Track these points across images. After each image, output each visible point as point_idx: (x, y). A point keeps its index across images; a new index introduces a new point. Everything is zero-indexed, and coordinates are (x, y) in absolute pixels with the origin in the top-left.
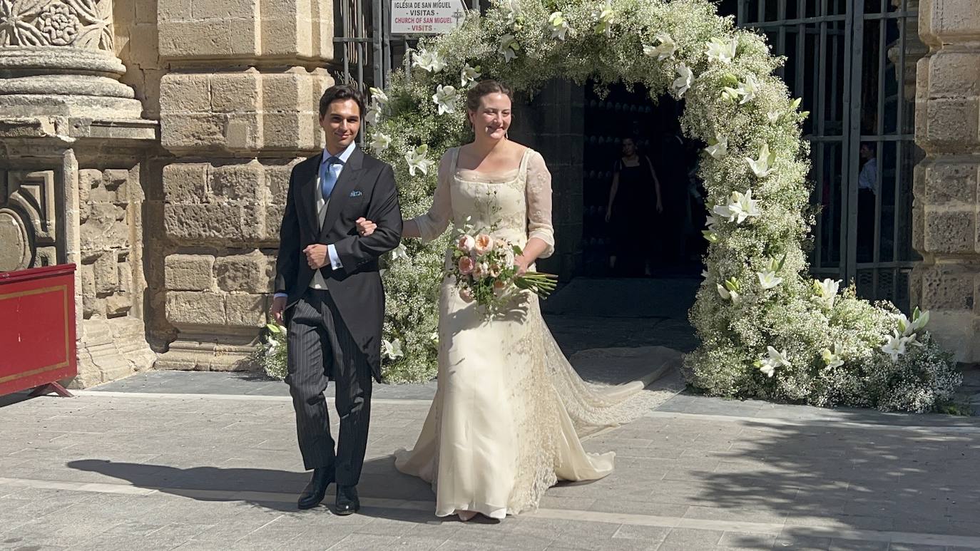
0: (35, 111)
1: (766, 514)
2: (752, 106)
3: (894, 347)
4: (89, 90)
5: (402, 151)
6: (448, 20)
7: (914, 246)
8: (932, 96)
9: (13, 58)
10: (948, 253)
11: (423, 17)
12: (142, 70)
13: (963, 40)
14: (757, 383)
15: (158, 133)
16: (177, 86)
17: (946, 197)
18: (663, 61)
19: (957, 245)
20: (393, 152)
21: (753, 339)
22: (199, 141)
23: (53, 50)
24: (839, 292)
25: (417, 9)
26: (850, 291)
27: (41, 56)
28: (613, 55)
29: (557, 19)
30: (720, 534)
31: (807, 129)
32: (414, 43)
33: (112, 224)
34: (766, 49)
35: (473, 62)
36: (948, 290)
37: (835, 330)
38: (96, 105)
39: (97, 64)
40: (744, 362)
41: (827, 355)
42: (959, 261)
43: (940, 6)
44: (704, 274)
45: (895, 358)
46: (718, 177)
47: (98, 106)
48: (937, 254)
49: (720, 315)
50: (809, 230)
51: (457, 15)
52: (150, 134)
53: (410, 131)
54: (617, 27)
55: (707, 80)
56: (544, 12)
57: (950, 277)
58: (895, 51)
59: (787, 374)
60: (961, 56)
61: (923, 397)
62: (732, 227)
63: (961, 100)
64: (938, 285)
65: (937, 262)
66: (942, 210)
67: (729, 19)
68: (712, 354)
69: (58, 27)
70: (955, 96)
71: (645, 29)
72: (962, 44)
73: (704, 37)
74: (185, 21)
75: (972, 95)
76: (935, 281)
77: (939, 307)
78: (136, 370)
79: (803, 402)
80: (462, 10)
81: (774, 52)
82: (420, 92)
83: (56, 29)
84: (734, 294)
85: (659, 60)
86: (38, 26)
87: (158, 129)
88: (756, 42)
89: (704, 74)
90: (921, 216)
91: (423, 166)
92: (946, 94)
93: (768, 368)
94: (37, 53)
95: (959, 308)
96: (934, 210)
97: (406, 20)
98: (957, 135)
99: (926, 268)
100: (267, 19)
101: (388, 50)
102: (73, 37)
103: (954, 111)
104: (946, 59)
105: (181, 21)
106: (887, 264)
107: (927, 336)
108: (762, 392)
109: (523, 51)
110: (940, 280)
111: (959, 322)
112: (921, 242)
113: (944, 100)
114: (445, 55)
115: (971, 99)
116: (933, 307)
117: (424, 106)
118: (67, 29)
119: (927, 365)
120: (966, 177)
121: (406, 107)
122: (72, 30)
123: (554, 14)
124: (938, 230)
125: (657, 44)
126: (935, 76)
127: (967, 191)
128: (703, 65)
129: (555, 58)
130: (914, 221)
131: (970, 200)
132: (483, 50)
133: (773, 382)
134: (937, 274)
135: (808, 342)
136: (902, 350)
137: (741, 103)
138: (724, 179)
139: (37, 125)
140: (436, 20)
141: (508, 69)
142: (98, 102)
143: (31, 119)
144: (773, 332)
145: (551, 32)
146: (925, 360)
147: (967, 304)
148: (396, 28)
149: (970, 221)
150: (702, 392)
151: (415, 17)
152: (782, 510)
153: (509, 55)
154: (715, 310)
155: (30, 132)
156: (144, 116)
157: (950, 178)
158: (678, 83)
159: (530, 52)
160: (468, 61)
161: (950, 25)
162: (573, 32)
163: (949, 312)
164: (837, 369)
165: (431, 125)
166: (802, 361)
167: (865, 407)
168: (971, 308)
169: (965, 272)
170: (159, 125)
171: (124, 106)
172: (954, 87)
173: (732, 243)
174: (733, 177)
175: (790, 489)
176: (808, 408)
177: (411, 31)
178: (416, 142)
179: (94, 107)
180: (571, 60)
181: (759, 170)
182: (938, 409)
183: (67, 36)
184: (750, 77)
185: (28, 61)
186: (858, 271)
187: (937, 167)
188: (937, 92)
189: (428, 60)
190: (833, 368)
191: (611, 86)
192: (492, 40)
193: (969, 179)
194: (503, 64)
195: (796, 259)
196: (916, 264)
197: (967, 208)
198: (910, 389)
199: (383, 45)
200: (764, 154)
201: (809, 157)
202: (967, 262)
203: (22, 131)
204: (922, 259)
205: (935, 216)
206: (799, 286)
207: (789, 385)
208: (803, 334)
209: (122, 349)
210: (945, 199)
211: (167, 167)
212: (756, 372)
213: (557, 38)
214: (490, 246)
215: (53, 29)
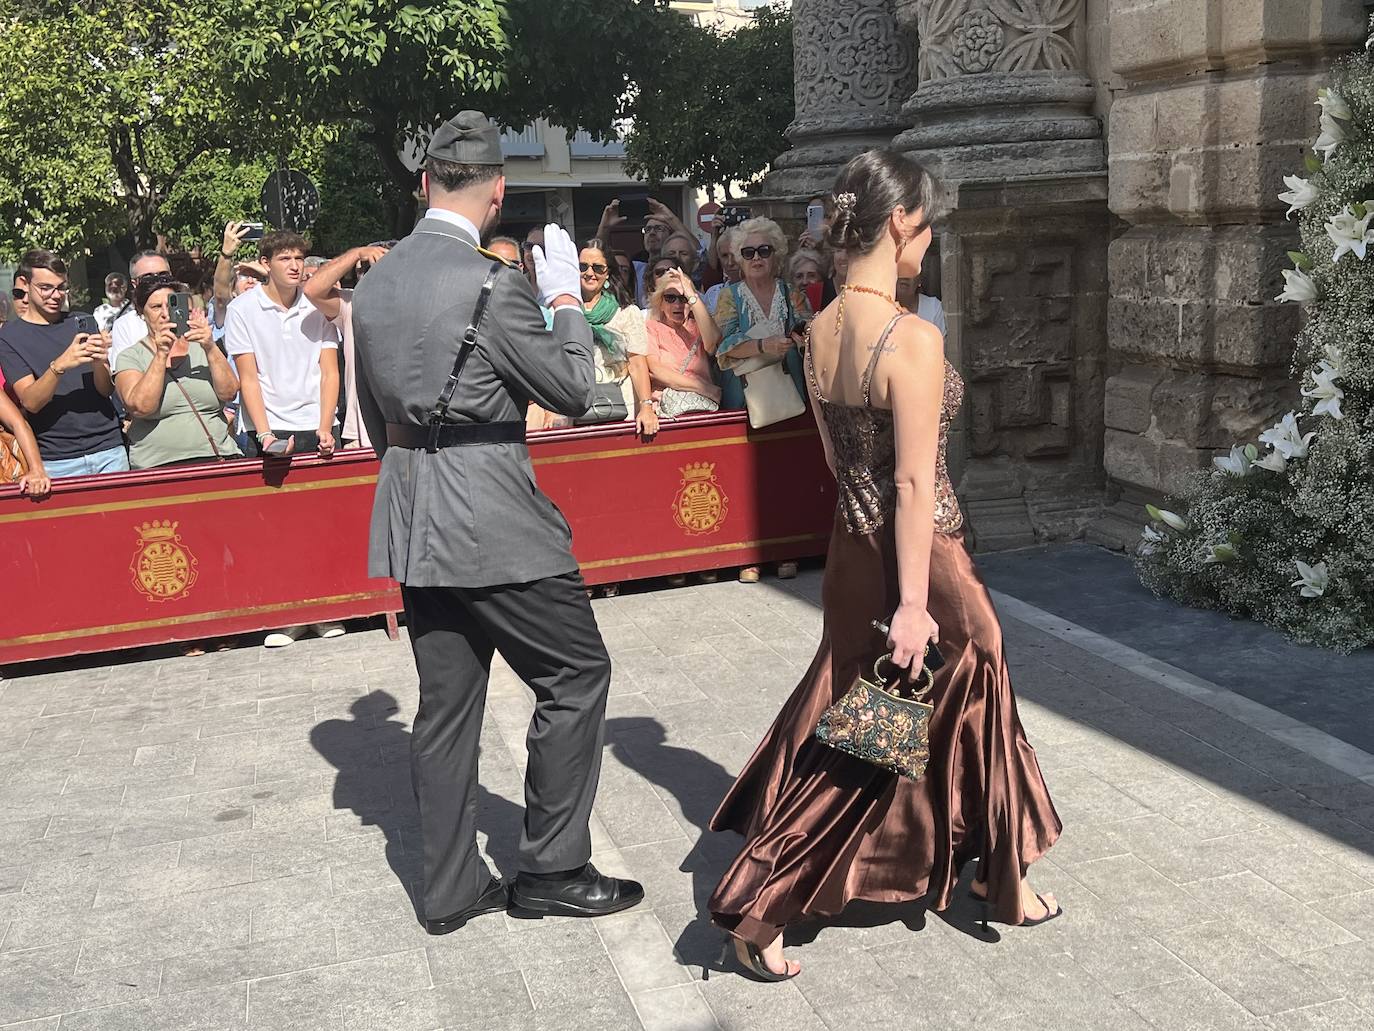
4: (998, 134)
12: (1113, 91)
16: (1126, 114)
23: (966, 81)
27: (947, 92)
33: (1026, 330)
38: (1001, 157)
39: (1021, 92)
47: (1005, 158)
52: (1095, 192)
69: (971, 46)
78: (1050, 540)
83: (970, 50)
86: (950, 48)
87: (1106, 183)
94: (945, 88)
102: (993, 58)
105: (1131, 10)
118: (985, 48)
122: (991, 48)
142: (1004, 152)
156: (1103, 164)
171: (1062, 152)
179: (995, 160)
183: (983, 59)
209: (1036, 507)
211: (1112, 244)
215: (965, 50)
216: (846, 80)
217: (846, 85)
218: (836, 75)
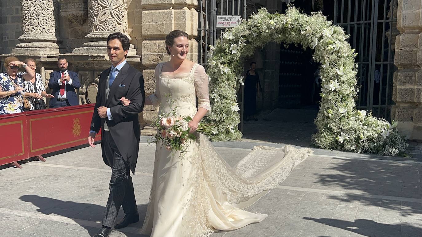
0: (103, 52)
1: (339, 188)
2: (338, 52)
3: (385, 134)
5: (219, 66)
6: (235, 23)
7: (393, 99)
8: (401, 48)
9: (96, 35)
10: (405, 102)
11: (227, 22)
12: (137, 39)
13: (412, 29)
14: (337, 145)
15: (141, 60)
16: (148, 45)
17: (405, 83)
18: (308, 36)
19: (408, 99)
20: (216, 66)
21: (336, 130)
22: (154, 63)
23: (109, 33)
24: (367, 115)
25: (225, 19)
26: (370, 114)
27: (105, 35)
28: (291, 34)
29: (272, 22)
30: (323, 194)
31: (357, 59)
32: (224, 30)
34: (343, 32)
35: (243, 36)
36: (404, 115)
37: (365, 128)
40: (333, 138)
41: (362, 136)
42: (409, 105)
43: (405, 18)
44: (320, 108)
45: (385, 137)
46: (326, 75)
48: (401, 102)
49: (325, 121)
50: (357, 93)
51: (238, 21)
52: (139, 60)
53: (222, 59)
54: (292, 25)
55: (323, 42)
56: (268, 20)
57: (405, 110)
58: (388, 33)
59: (348, 142)
60: (412, 35)
61: (395, 151)
62: (330, 92)
63: (411, 50)
64: (401, 113)
65: (401, 105)
66: (403, 87)
67: (331, 22)
68: (322, 135)
69: (110, 25)
70: (409, 48)
71: (302, 25)
72: (412, 31)
73: (322, 28)
74: (150, 23)
75: (415, 48)
76: (400, 111)
77: (401, 121)
79: (353, 151)
80: (240, 19)
81: (346, 33)
82: (226, 46)
83: (110, 26)
84: (330, 115)
85: (306, 36)
86: (104, 25)
87: (141, 58)
88: (340, 30)
89: (322, 40)
90: (396, 89)
91: (226, 71)
92: (406, 48)
93: (341, 140)
94: (104, 34)
95: (408, 121)
96: (401, 87)
97: (222, 23)
98: (409, 62)
99: (397, 107)
100: (176, 23)
101: (215, 32)
102: (115, 28)
103: (409, 54)
104: (406, 36)
105: (149, 23)
106: (383, 106)
107: (397, 130)
108: (339, 148)
109: (260, 33)
110: (402, 111)
111: (408, 126)
112: (395, 98)
113: (405, 50)
114: (234, 34)
115: (415, 49)
116: (399, 120)
117: (227, 51)
118: (113, 26)
119: (396, 140)
120: (412, 76)
121: (221, 51)
122: (115, 26)
123: (271, 21)
124: (402, 94)
125: (306, 30)
126: (402, 41)
127: (412, 81)
128: (321, 37)
129: (271, 35)
130: (393, 91)
131: (413, 84)
132: (247, 32)
133: (343, 145)
134: (401, 109)
135: (355, 131)
136: (388, 135)
137: (334, 50)
138: (327, 76)
139: (104, 57)
140: (231, 23)
141: (255, 39)
143: (102, 55)
144: (343, 128)
145: (270, 26)
146: (396, 138)
147: (411, 119)
148: (218, 25)
149: (413, 91)
150: (318, 147)
151: (224, 22)
152: (345, 187)
153: (255, 34)
154: (324, 120)
155: (101, 59)
156: (137, 54)
157: (407, 76)
158: (312, 43)
159: (262, 33)
160: (242, 36)
161: (408, 24)
162: (277, 26)
163: (405, 122)
164: (365, 141)
165: (229, 57)
166: (353, 138)
167: (374, 153)
168: (412, 121)
169: (410, 109)
170: (142, 57)
172: (409, 45)
173: (330, 97)
174: (331, 75)
175: (348, 180)
176: (355, 153)
177: (223, 26)
178: (224, 63)
180: (276, 36)
181: (340, 73)
182: (400, 155)
183: (113, 28)
184: (338, 42)
185: (101, 36)
186: (373, 108)
187: (402, 73)
188: (403, 47)
189: (228, 36)
190: (363, 140)
191: (290, 44)
192: (250, 29)
193: (413, 77)
194: (254, 37)
195: (352, 103)
196: (393, 106)
197: (412, 87)
198: (390, 148)
199: (214, 31)
200: (342, 68)
201: (357, 69)
202: (412, 105)
203: (99, 59)
204: (396, 104)
205: (401, 89)
206: (352, 113)
207: (348, 146)
208: (353, 128)
210: (404, 84)
211: (144, 70)
212: (337, 141)
213: (272, 28)
214: (172, 123)
215: (109, 26)
216: (44, 27)
217: (44, 29)
218: (41, 25)
